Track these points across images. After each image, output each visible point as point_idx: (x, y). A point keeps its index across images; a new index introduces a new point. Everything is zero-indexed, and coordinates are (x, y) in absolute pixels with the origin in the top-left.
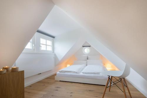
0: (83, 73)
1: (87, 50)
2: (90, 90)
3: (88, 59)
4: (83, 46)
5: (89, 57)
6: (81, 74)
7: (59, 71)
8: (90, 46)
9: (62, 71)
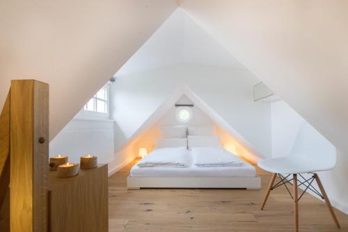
0: (198, 165)
1: (184, 115)
2: (223, 202)
3: (187, 133)
4: (177, 105)
5: (191, 129)
6: (194, 168)
7: (138, 165)
8: (192, 106)
9: (146, 163)
